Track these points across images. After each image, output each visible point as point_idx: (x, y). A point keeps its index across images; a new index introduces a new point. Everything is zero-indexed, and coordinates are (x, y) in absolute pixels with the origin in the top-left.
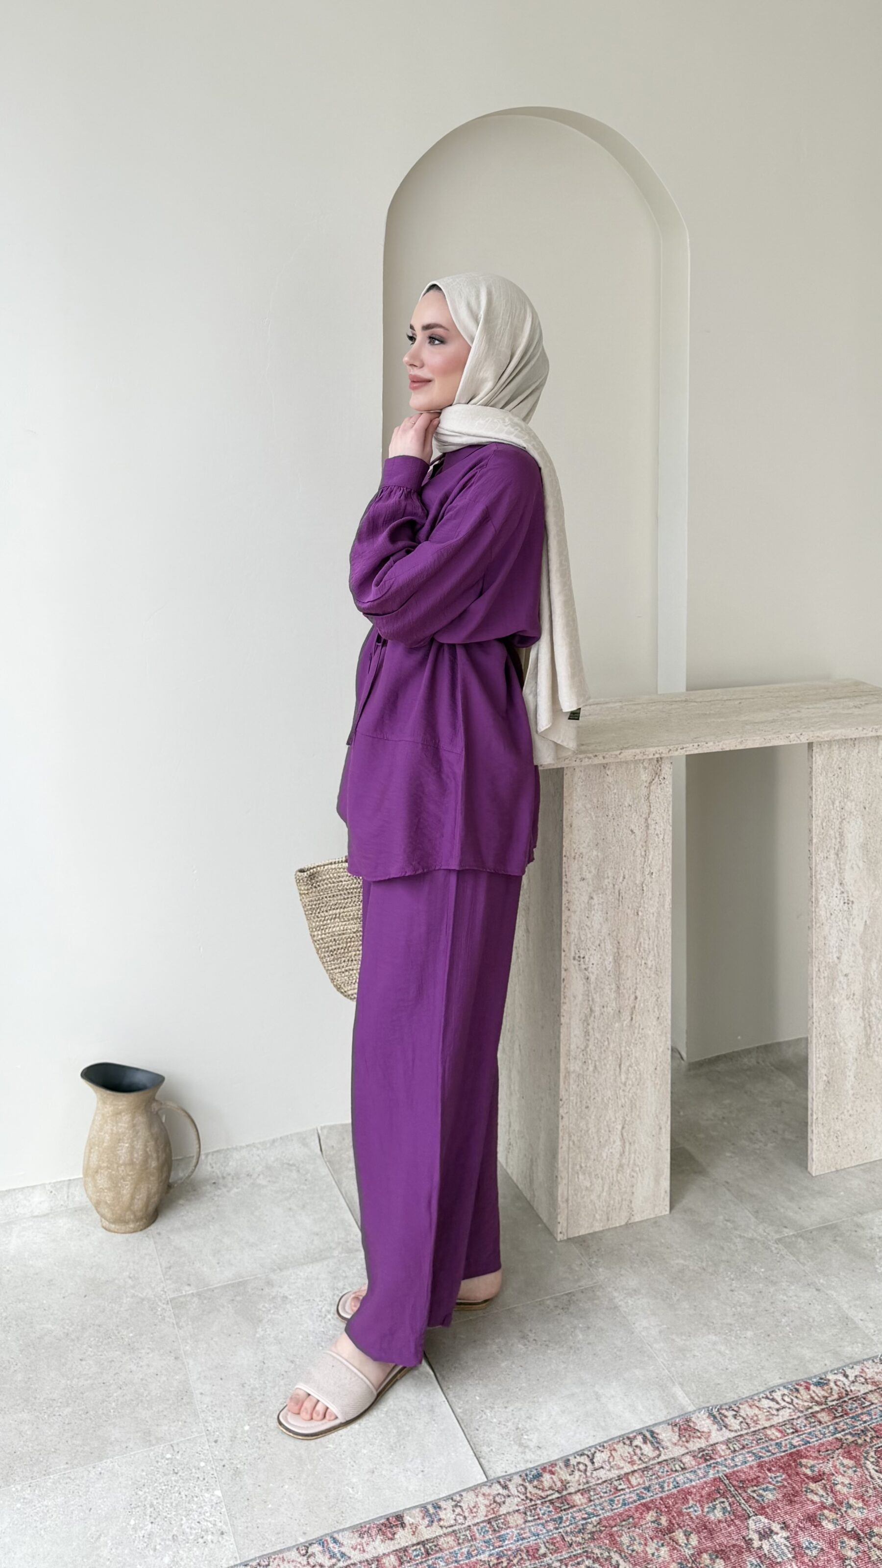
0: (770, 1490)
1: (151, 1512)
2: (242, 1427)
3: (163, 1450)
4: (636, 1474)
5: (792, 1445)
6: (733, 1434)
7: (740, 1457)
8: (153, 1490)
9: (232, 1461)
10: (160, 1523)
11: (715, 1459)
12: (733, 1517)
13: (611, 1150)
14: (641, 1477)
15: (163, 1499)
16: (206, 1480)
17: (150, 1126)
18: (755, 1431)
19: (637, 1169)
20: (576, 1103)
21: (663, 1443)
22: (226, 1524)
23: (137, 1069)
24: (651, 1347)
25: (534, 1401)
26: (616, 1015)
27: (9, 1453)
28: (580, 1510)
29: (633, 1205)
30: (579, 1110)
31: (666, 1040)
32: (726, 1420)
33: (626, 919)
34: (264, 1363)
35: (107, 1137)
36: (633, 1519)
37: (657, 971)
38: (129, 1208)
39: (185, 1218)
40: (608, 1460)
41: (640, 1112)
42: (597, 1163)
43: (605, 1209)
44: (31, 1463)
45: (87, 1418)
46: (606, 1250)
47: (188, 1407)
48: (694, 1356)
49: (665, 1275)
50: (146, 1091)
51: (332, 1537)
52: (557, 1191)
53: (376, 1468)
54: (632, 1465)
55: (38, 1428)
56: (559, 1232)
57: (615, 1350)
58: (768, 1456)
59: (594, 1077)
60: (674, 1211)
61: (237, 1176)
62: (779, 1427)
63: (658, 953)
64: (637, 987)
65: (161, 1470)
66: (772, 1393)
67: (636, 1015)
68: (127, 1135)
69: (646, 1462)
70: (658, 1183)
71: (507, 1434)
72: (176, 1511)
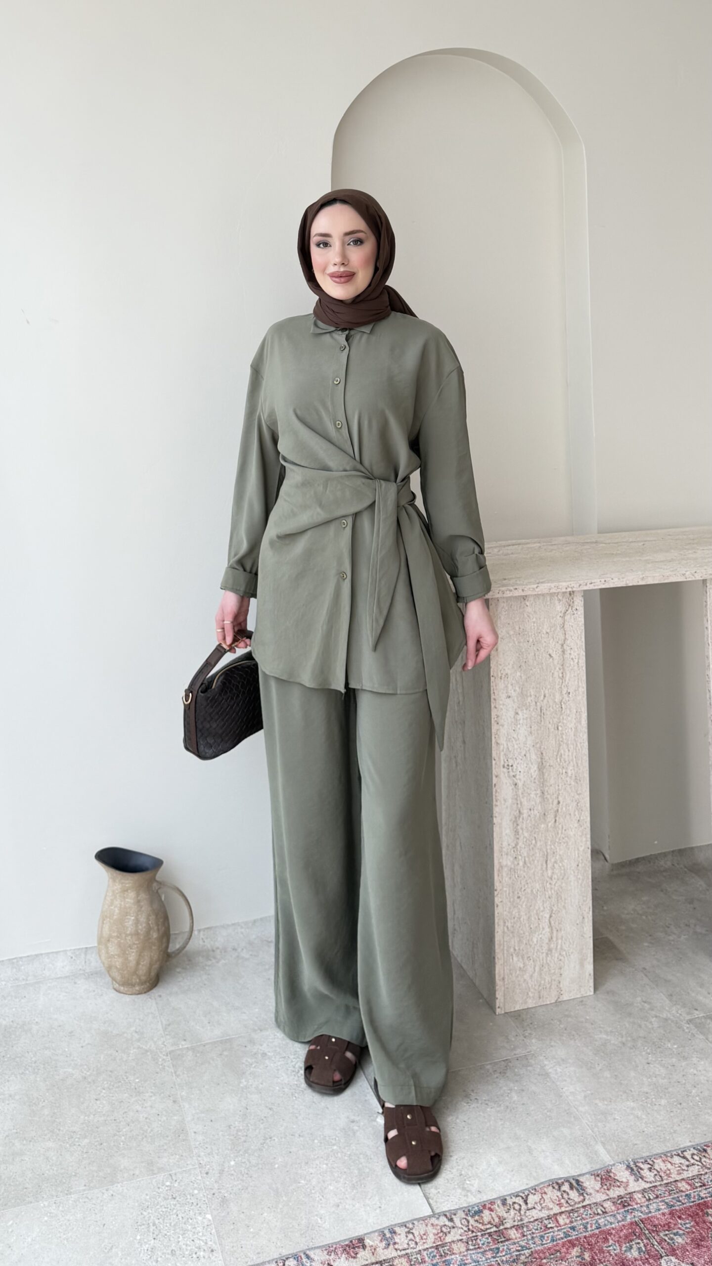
0: (680, 1235)
1: (154, 1230)
2: (229, 1162)
3: (163, 1178)
4: (563, 1216)
5: (700, 1196)
6: (649, 1185)
7: (654, 1205)
8: (155, 1212)
9: (220, 1190)
10: (161, 1239)
11: (632, 1206)
12: (647, 1256)
13: (540, 936)
14: (568, 1218)
15: (164, 1220)
16: (199, 1205)
17: (151, 903)
18: (668, 1184)
19: (564, 953)
20: (509, 894)
21: (587, 1190)
22: (215, 1243)
23: (140, 854)
24: (577, 1111)
25: (475, 1152)
26: (542, 818)
27: (38, 1175)
28: (515, 1243)
29: (561, 986)
30: (512, 900)
31: (586, 841)
32: (642, 1172)
33: (547, 732)
34: (247, 1109)
35: (117, 911)
36: (560, 1253)
37: (576, 779)
38: (135, 973)
39: (182, 984)
40: (540, 1202)
41: (565, 903)
42: (529, 947)
43: (537, 988)
44: (56, 1183)
45: (101, 1149)
46: (536, 1023)
47: (184, 1143)
48: (615, 1119)
49: (590, 1048)
50: (148, 872)
51: (304, 1253)
52: (495, 970)
53: (340, 1203)
54: (560, 1207)
55: (61, 1155)
56: (497, 1007)
57: (546, 1111)
58: (678, 1206)
59: (524, 871)
60: (598, 992)
61: (225, 950)
62: (689, 1181)
63: (577, 763)
64: (559, 793)
65: (162, 1195)
66: (682, 1152)
67: (559, 818)
68: (133, 909)
69: (572, 1205)
70: (584, 966)
71: (452, 1179)
72: (174, 1230)
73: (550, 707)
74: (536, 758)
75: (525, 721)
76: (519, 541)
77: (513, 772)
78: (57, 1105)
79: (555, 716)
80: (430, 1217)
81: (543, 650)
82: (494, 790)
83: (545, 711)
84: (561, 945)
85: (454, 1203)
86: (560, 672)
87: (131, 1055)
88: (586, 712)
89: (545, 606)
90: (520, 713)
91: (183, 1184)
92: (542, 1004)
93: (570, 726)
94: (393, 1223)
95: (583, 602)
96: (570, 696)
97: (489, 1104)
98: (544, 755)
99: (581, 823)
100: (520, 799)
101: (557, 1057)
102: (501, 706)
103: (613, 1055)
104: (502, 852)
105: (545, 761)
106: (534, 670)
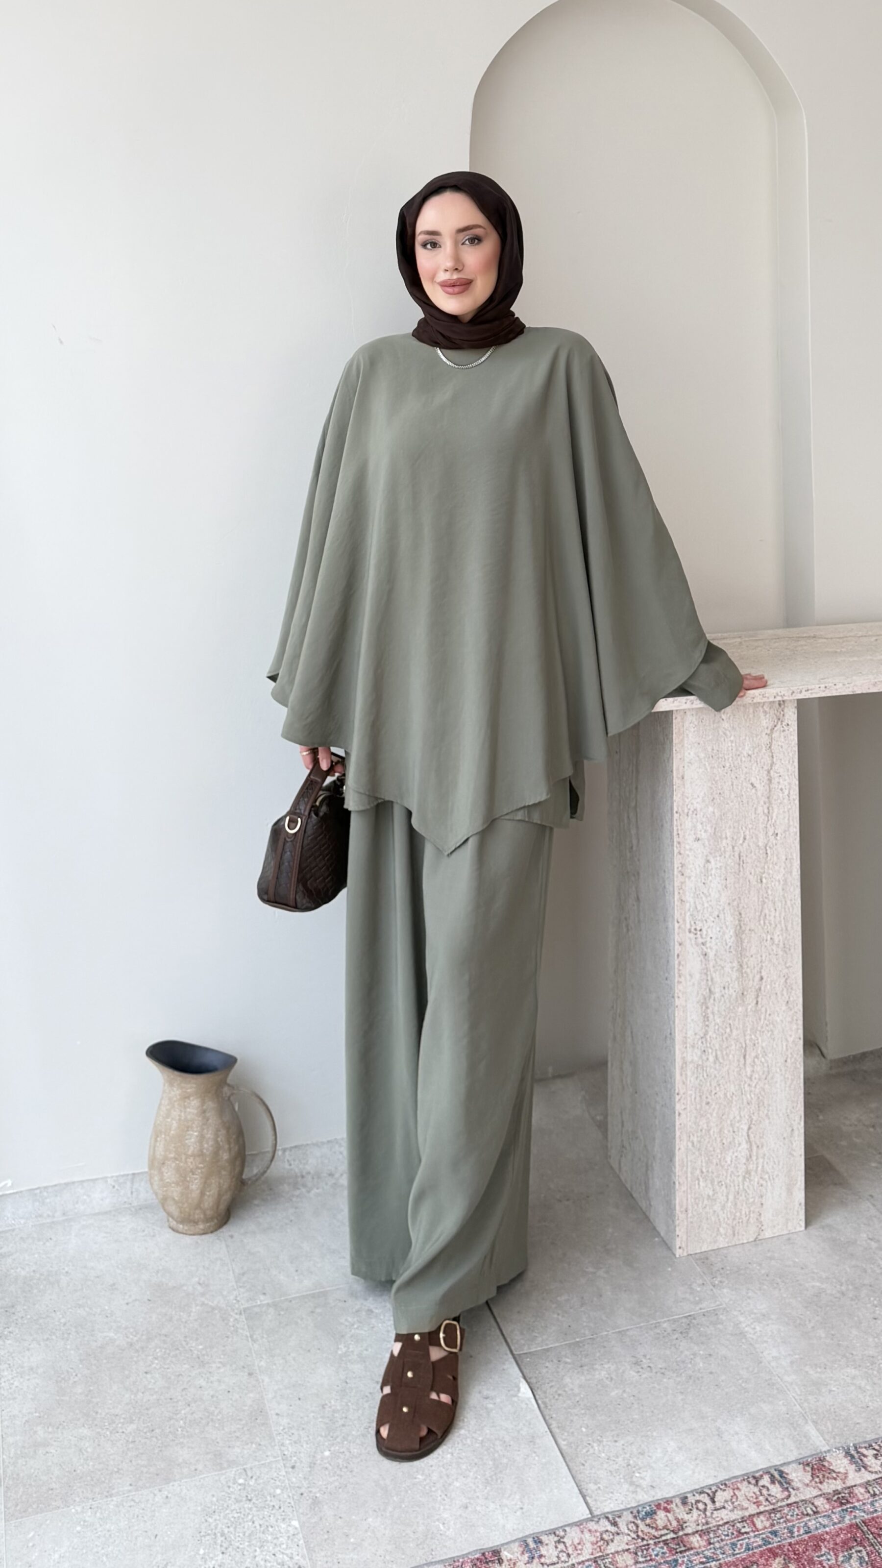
1: (222, 1542)
2: (322, 1453)
3: (235, 1474)
4: (762, 1517)
6: (874, 1476)
7: (880, 1502)
8: (225, 1518)
9: (310, 1489)
10: (232, 1554)
11: (852, 1503)
13: (736, 1154)
14: (768, 1520)
15: (235, 1528)
16: (282, 1509)
17: (221, 1112)
19: (766, 1176)
20: (695, 1098)
21: (792, 1484)
22: (304, 1557)
23: (207, 1050)
24: (781, 1380)
25: (647, 1436)
26: (739, 999)
27: (68, 1472)
28: (699, 1554)
29: (762, 1219)
30: (698, 1107)
31: (798, 1029)
32: (865, 1459)
33: (748, 886)
34: (347, 1383)
35: (175, 1124)
36: (758, 1565)
37: (785, 947)
38: (198, 1206)
39: (260, 1220)
40: (731, 1500)
41: (768, 1111)
42: (720, 1168)
43: (730, 1222)
44: (92, 1483)
45: (152, 1437)
46: (728, 1268)
47: (263, 1428)
48: (830, 1391)
49: (799, 1299)
50: (216, 1073)
52: (675, 1199)
53: (469, 1503)
54: (758, 1506)
55: (99, 1445)
56: (677, 1247)
57: (740, 1381)
59: (715, 1069)
60: (810, 1228)
61: (318, 1176)
63: (786, 926)
64: (762, 966)
65: (233, 1496)
67: (762, 999)
68: (196, 1123)
69: (773, 1504)
70: (792, 1194)
71: (617, 1470)
72: (249, 1542)
73: (751, 852)
74: (732, 919)
75: (718, 871)
77: (702, 937)
78: (95, 1380)
79: (758, 864)
80: (587, 1520)
81: (743, 777)
82: (676, 962)
83: (744, 858)
85: (620, 1502)
86: (765, 807)
87: (192, 1314)
88: (798, 858)
89: (746, 720)
90: (712, 860)
91: (261, 1481)
92: (737, 1243)
93: (777, 878)
94: (538, 1530)
95: (796, 715)
96: (778, 838)
97: (667, 1373)
98: (743, 916)
99: (791, 1006)
100: (711, 974)
101: (755, 1311)
102: (687, 852)
103: (828, 1308)
104: (686, 1043)
105: (744, 924)
106: (731, 804)
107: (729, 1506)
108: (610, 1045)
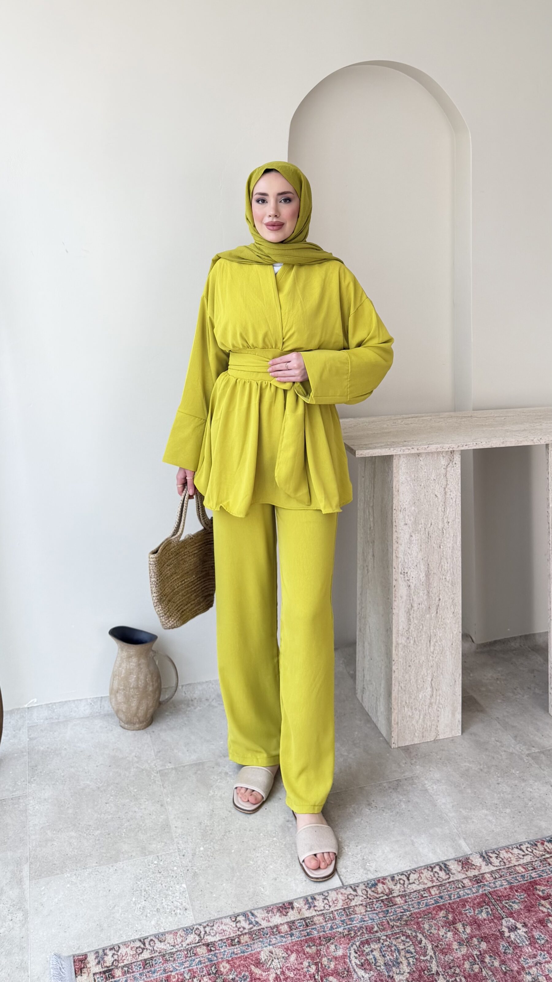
0: (516, 903)
1: (145, 894)
2: (199, 848)
3: (152, 859)
4: (434, 889)
5: (531, 877)
6: (495, 868)
7: (499, 882)
8: (146, 882)
9: (192, 868)
10: (150, 901)
11: (483, 882)
12: (493, 918)
13: (424, 694)
14: (438, 890)
15: (152, 887)
16: (177, 878)
17: (148, 666)
18: (509, 867)
19: (441, 706)
20: (403, 663)
21: (451, 871)
22: (188, 904)
23: (140, 631)
24: (447, 815)
25: (374, 844)
26: (427, 610)
27: (64, 855)
28: (400, 908)
29: (438, 729)
30: (405, 667)
31: (459, 627)
32: (491, 859)
33: (433, 550)
34: (213, 811)
35: (124, 671)
36: (432, 914)
37: (452, 583)
38: (136, 715)
39: (169, 723)
40: (418, 879)
41: (442, 671)
42: (416, 701)
44: (76, 861)
45: (109, 838)
46: (420, 755)
47: (168, 834)
48: (473, 822)
49: (458, 772)
50: (147, 644)
51: (251, 912)
52: (391, 717)
53: (278, 877)
54: (433, 883)
55: (80, 841)
56: (392, 743)
57: (425, 815)
58: (516, 883)
59: (414, 648)
60: (464, 734)
61: (200, 700)
62: (524, 866)
63: (453, 572)
64: (440, 593)
65: (151, 870)
66: (520, 845)
67: (440, 610)
68: (135, 670)
69: (441, 882)
70: (454, 715)
71: (357, 862)
72: (159, 895)
73: (435, 532)
74: (424, 568)
75: (417, 541)
76: (416, 415)
77: (407, 577)
78: (79, 807)
79: (438, 538)
80: (340, 888)
81: (431, 491)
82: (394, 590)
83: (431, 535)
84: (439, 700)
85: (358, 878)
86: (443, 507)
87: (131, 773)
88: (460, 536)
89: (433, 460)
90: (413, 535)
91: (166, 863)
92: (425, 741)
93: (449, 546)
94: (313, 893)
95: (460, 459)
96: (450, 524)
97: (385, 810)
98: (430, 566)
99: (455, 615)
100: (412, 597)
101: (434, 778)
102: (400, 531)
103: (473, 778)
104: (398, 633)
105: (431, 570)
106: (424, 506)
107: (417, 882)
108: (357, 633)
